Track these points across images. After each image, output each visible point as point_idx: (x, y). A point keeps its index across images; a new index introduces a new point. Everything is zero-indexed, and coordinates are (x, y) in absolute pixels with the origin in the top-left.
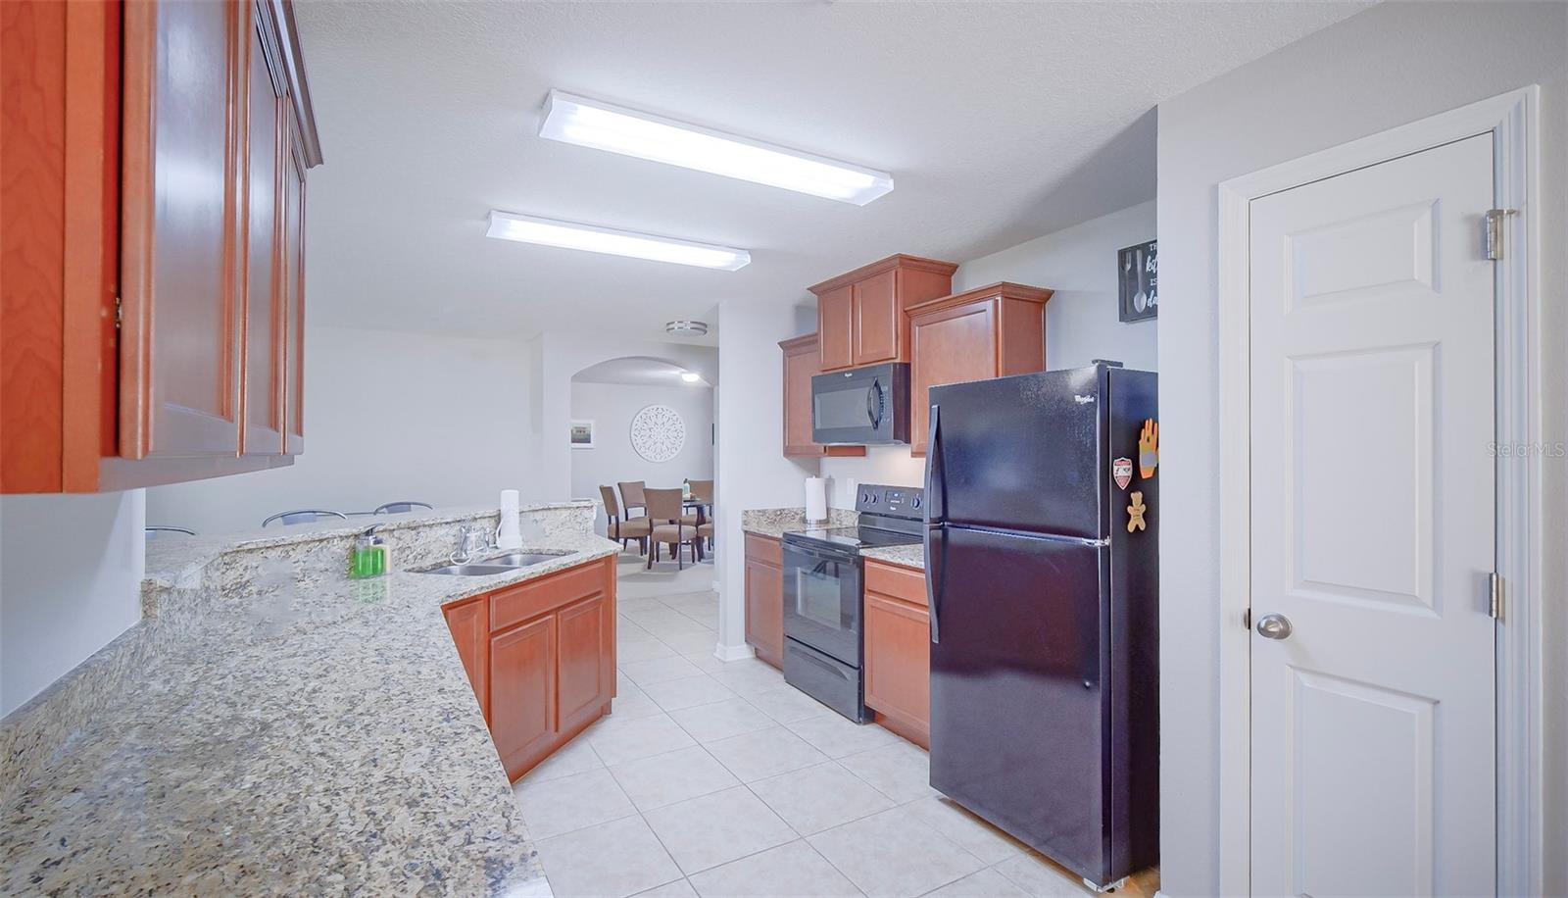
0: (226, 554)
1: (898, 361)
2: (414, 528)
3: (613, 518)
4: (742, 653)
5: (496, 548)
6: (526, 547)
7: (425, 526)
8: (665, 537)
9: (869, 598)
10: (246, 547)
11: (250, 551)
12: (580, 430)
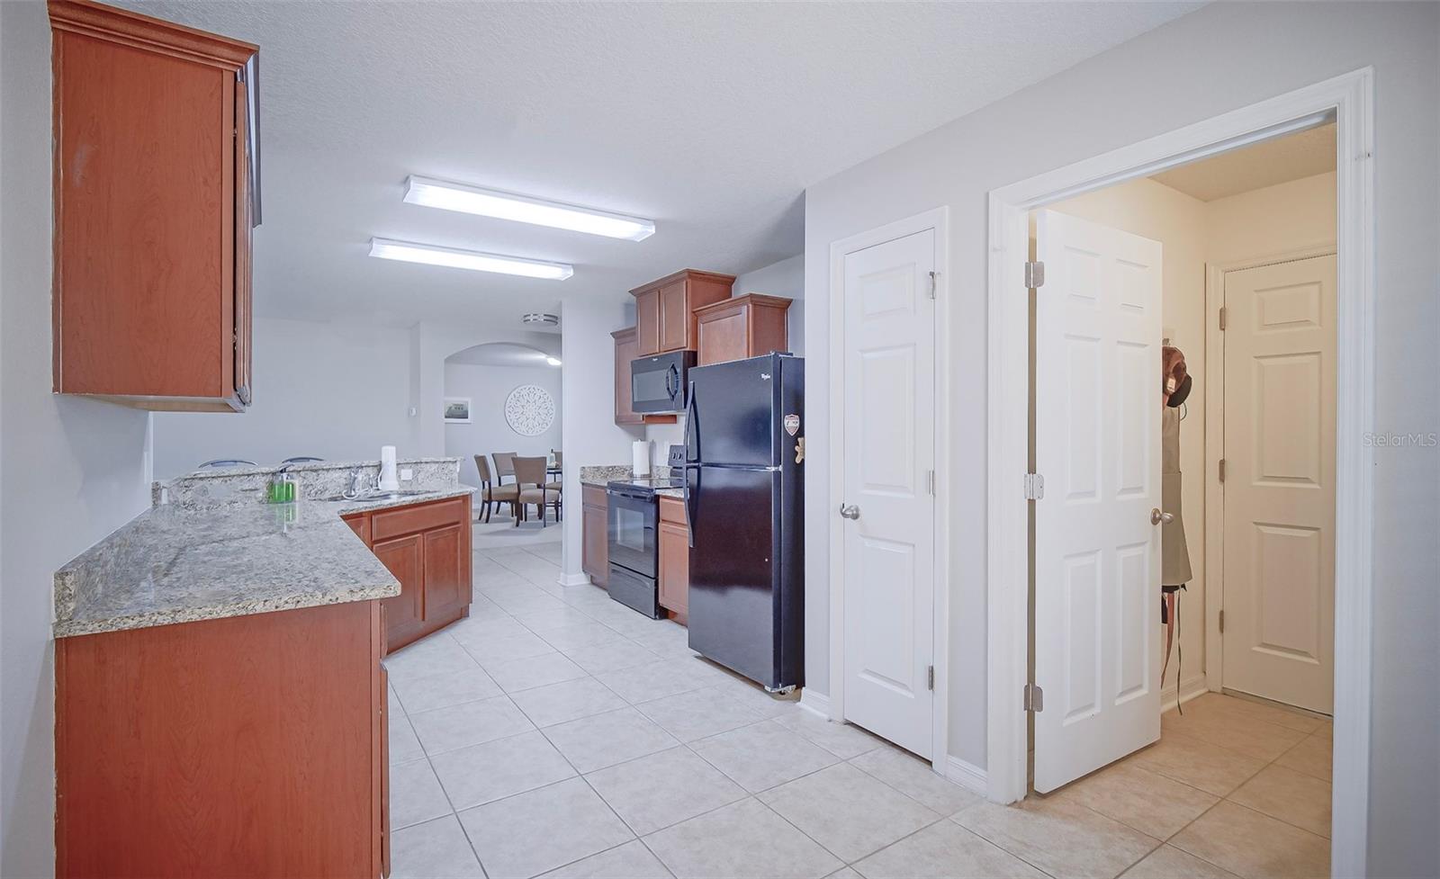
0: (186, 480)
1: (688, 349)
2: (316, 471)
3: (486, 483)
4: (579, 579)
5: (378, 489)
6: (402, 490)
7: (323, 469)
8: (532, 499)
9: (661, 525)
10: (199, 476)
11: (201, 479)
12: (459, 407)
